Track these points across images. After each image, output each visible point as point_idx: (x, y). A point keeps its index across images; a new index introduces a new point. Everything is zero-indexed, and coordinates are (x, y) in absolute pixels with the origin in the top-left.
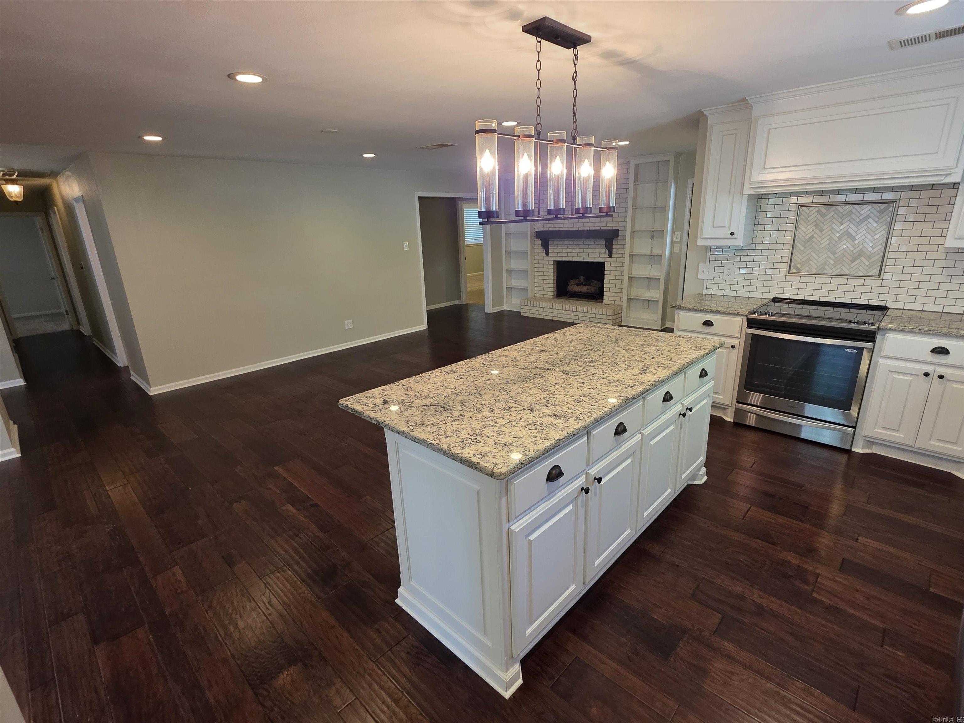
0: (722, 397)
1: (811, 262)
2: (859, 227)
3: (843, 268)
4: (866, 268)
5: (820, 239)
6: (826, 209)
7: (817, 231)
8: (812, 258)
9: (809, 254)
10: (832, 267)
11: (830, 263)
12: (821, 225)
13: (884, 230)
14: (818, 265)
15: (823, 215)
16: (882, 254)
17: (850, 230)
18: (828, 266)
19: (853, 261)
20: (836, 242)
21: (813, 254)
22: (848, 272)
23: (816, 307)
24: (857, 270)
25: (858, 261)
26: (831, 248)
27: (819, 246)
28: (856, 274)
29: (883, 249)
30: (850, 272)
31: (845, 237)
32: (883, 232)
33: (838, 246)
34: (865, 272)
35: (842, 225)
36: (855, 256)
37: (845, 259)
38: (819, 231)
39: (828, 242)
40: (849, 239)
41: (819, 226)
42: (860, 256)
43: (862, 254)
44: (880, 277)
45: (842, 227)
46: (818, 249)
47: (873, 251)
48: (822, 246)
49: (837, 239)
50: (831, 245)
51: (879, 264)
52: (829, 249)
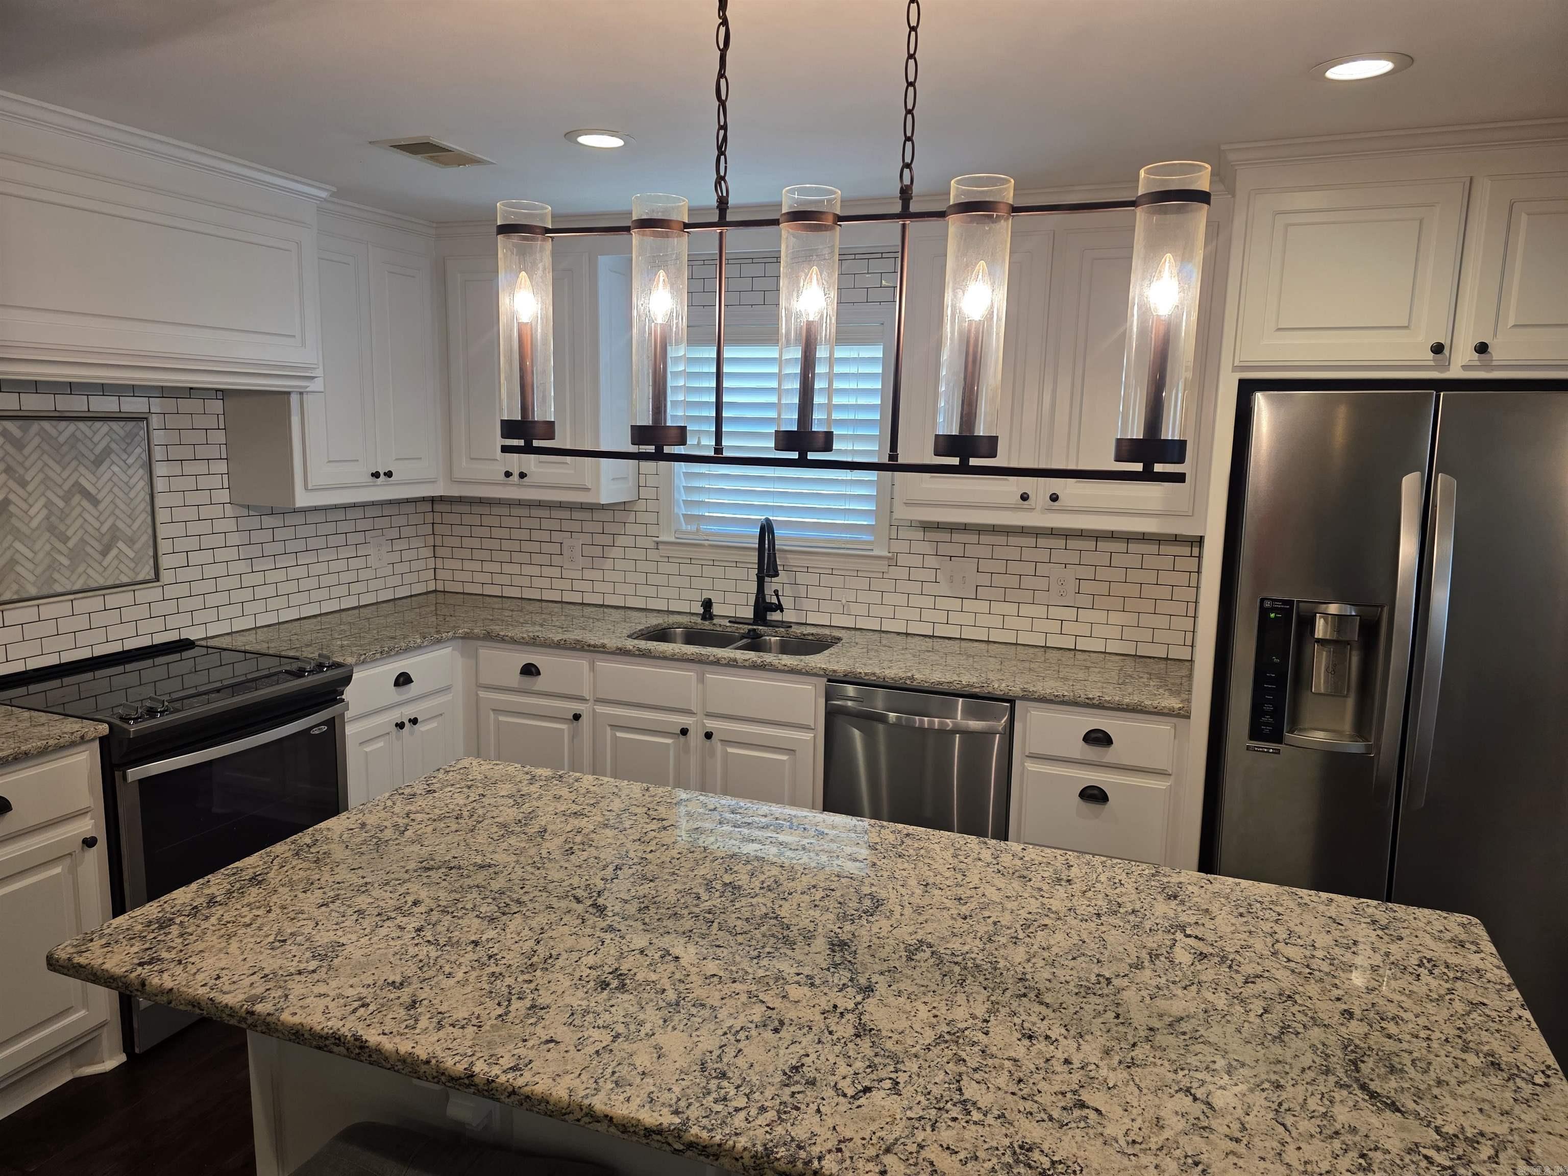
0: (82, 1013)
1: (19, 569)
2: (98, 473)
3: (90, 571)
4: (132, 565)
5: (25, 506)
6: (20, 428)
7: (12, 484)
8: (18, 557)
9: (9, 548)
10: (67, 574)
11: (61, 564)
12: (21, 471)
13: (141, 478)
14: (37, 572)
15: (19, 445)
16: (150, 531)
17: (83, 482)
18: (58, 571)
19: (104, 553)
20: (62, 511)
21: (18, 545)
22: (101, 582)
23: (56, 683)
24: (117, 571)
25: (114, 552)
26: (56, 528)
27: (27, 525)
28: (117, 582)
29: (149, 519)
30: (106, 579)
31: (77, 498)
32: (142, 484)
33: (68, 522)
34: (131, 574)
35: (64, 469)
36: (106, 540)
37: (89, 549)
38: (19, 484)
39: (44, 512)
40: (85, 503)
41: (15, 472)
42: (114, 539)
43: (118, 534)
44: (158, 581)
45: (65, 474)
46: (28, 532)
47: (135, 526)
48: (34, 524)
49: (61, 504)
50: (53, 519)
51: (151, 553)
52: (52, 529)
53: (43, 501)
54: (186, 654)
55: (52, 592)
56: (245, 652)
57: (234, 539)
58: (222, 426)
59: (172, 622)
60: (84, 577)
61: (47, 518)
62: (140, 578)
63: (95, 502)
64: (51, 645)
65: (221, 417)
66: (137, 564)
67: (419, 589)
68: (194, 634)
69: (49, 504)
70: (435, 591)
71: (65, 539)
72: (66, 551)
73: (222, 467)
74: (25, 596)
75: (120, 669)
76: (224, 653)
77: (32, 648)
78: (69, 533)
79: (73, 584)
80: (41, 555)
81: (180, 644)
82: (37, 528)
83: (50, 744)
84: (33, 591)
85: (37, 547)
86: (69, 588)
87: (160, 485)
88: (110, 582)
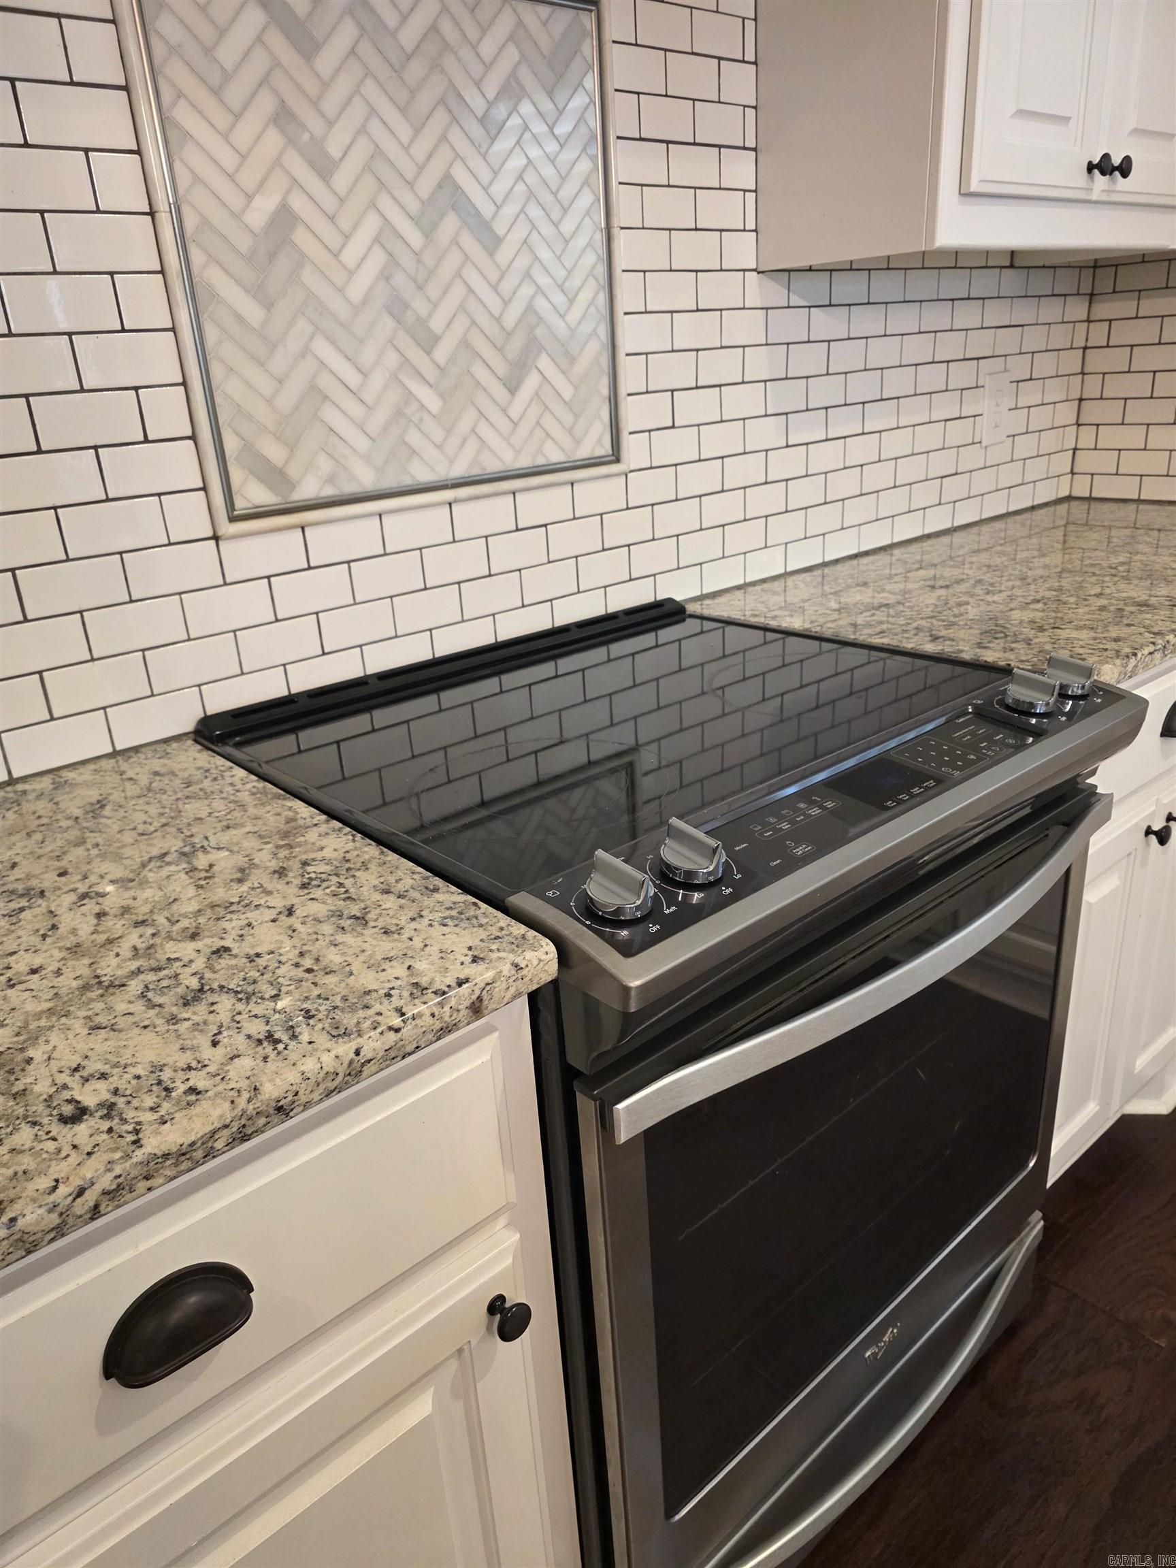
1: (330, 415)
3: (484, 429)
4: (567, 417)
5: (330, 236)
7: (297, 165)
8: (325, 381)
9: (303, 355)
10: (437, 434)
11: (422, 406)
12: (315, 125)
13: (587, 181)
14: (372, 427)
16: (604, 332)
17: (461, 177)
18: (417, 426)
19: (512, 384)
20: (418, 257)
21: (323, 349)
22: (508, 459)
24: (537, 432)
25: (531, 382)
26: (407, 306)
27: (341, 291)
28: (540, 461)
29: (602, 299)
30: (518, 452)
31: (450, 224)
32: (586, 199)
33: (433, 291)
34: (567, 442)
35: (418, 130)
36: (515, 347)
37: (480, 371)
38: (312, 164)
39: (377, 259)
40: (467, 240)
41: (303, 127)
42: (533, 347)
43: (539, 332)
44: (618, 460)
45: (420, 150)
46: (342, 310)
47: (574, 316)
48: (357, 290)
49: (415, 238)
50: (399, 280)
51: (605, 391)
52: (397, 307)
53: (371, 225)
54: (666, 634)
55: (407, 481)
56: (766, 629)
57: (761, 363)
58: (750, 57)
59: (644, 560)
60: (472, 445)
61: (385, 276)
62: (584, 452)
63: (492, 243)
64: (413, 613)
65: (750, 25)
66: (577, 416)
67: (1046, 493)
68: (678, 589)
69: (386, 235)
70: (1069, 498)
71: (429, 343)
72: (430, 373)
73: (742, 170)
74: (349, 488)
75: (546, 669)
76: (730, 630)
77: (374, 621)
78: (437, 324)
79: (451, 462)
80: (378, 379)
81: (653, 613)
82: (365, 301)
83: (366, 1053)
84: (367, 480)
85: (368, 356)
86: (442, 472)
87: (626, 205)
88: (524, 462)
